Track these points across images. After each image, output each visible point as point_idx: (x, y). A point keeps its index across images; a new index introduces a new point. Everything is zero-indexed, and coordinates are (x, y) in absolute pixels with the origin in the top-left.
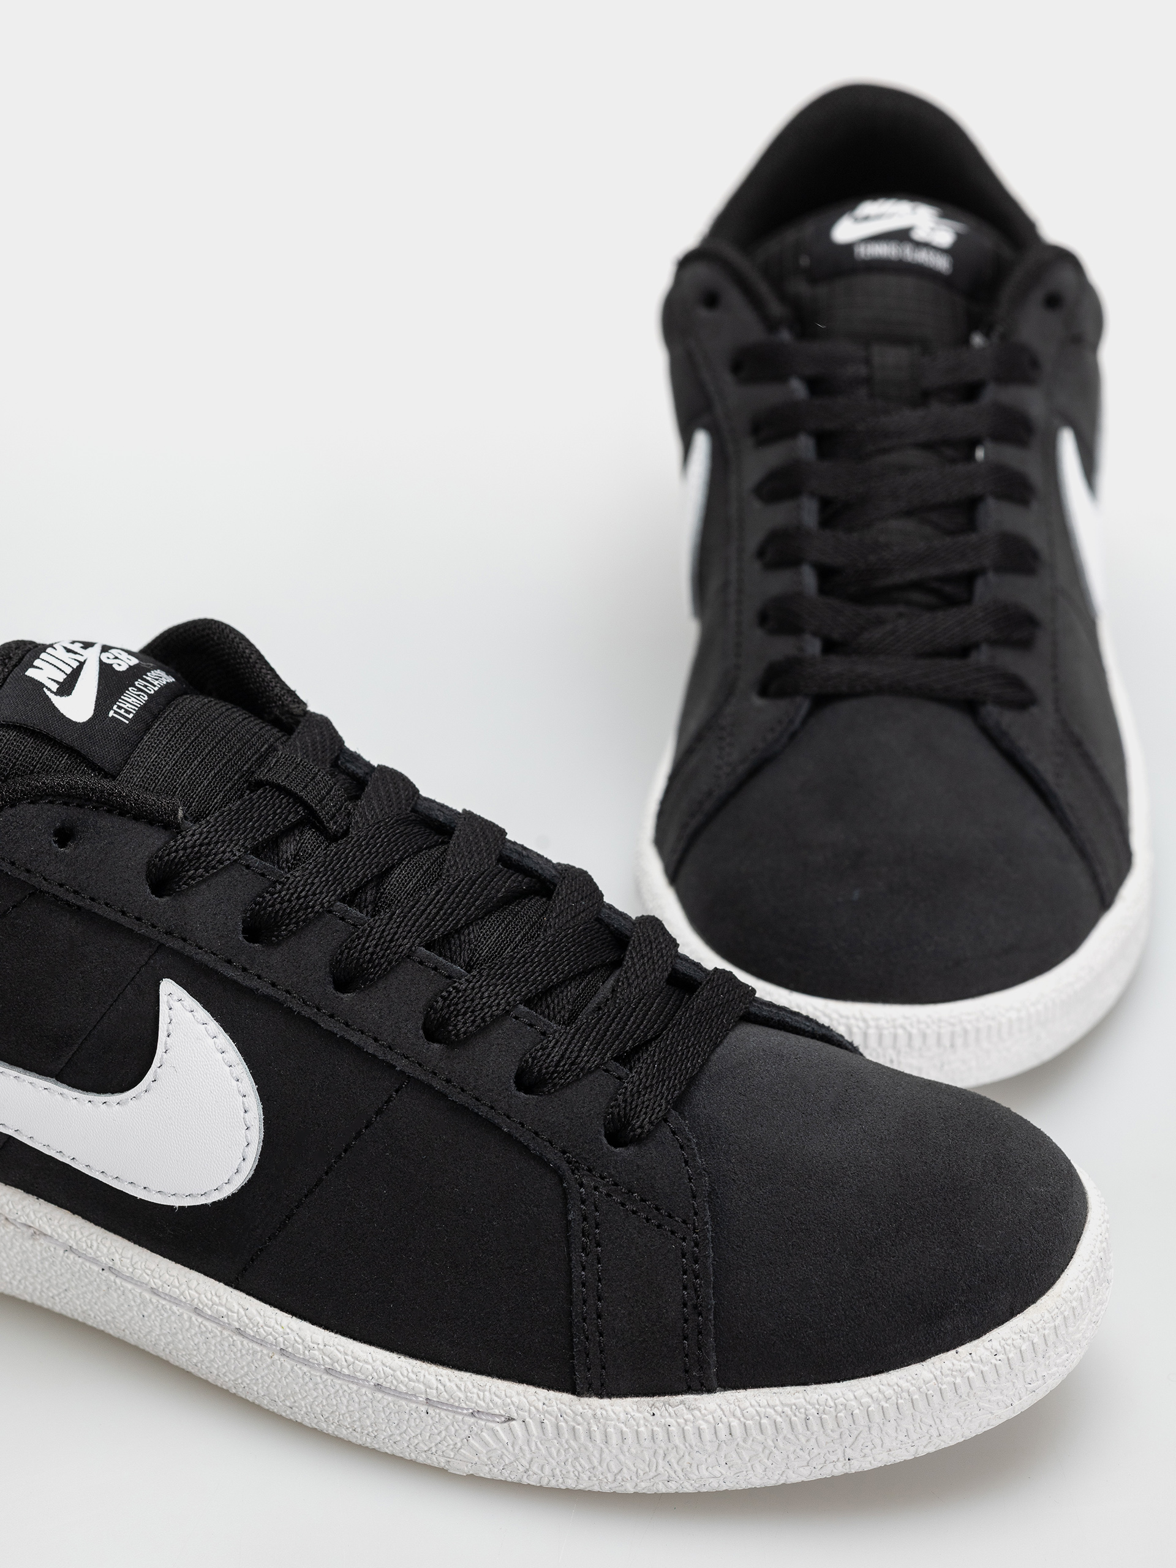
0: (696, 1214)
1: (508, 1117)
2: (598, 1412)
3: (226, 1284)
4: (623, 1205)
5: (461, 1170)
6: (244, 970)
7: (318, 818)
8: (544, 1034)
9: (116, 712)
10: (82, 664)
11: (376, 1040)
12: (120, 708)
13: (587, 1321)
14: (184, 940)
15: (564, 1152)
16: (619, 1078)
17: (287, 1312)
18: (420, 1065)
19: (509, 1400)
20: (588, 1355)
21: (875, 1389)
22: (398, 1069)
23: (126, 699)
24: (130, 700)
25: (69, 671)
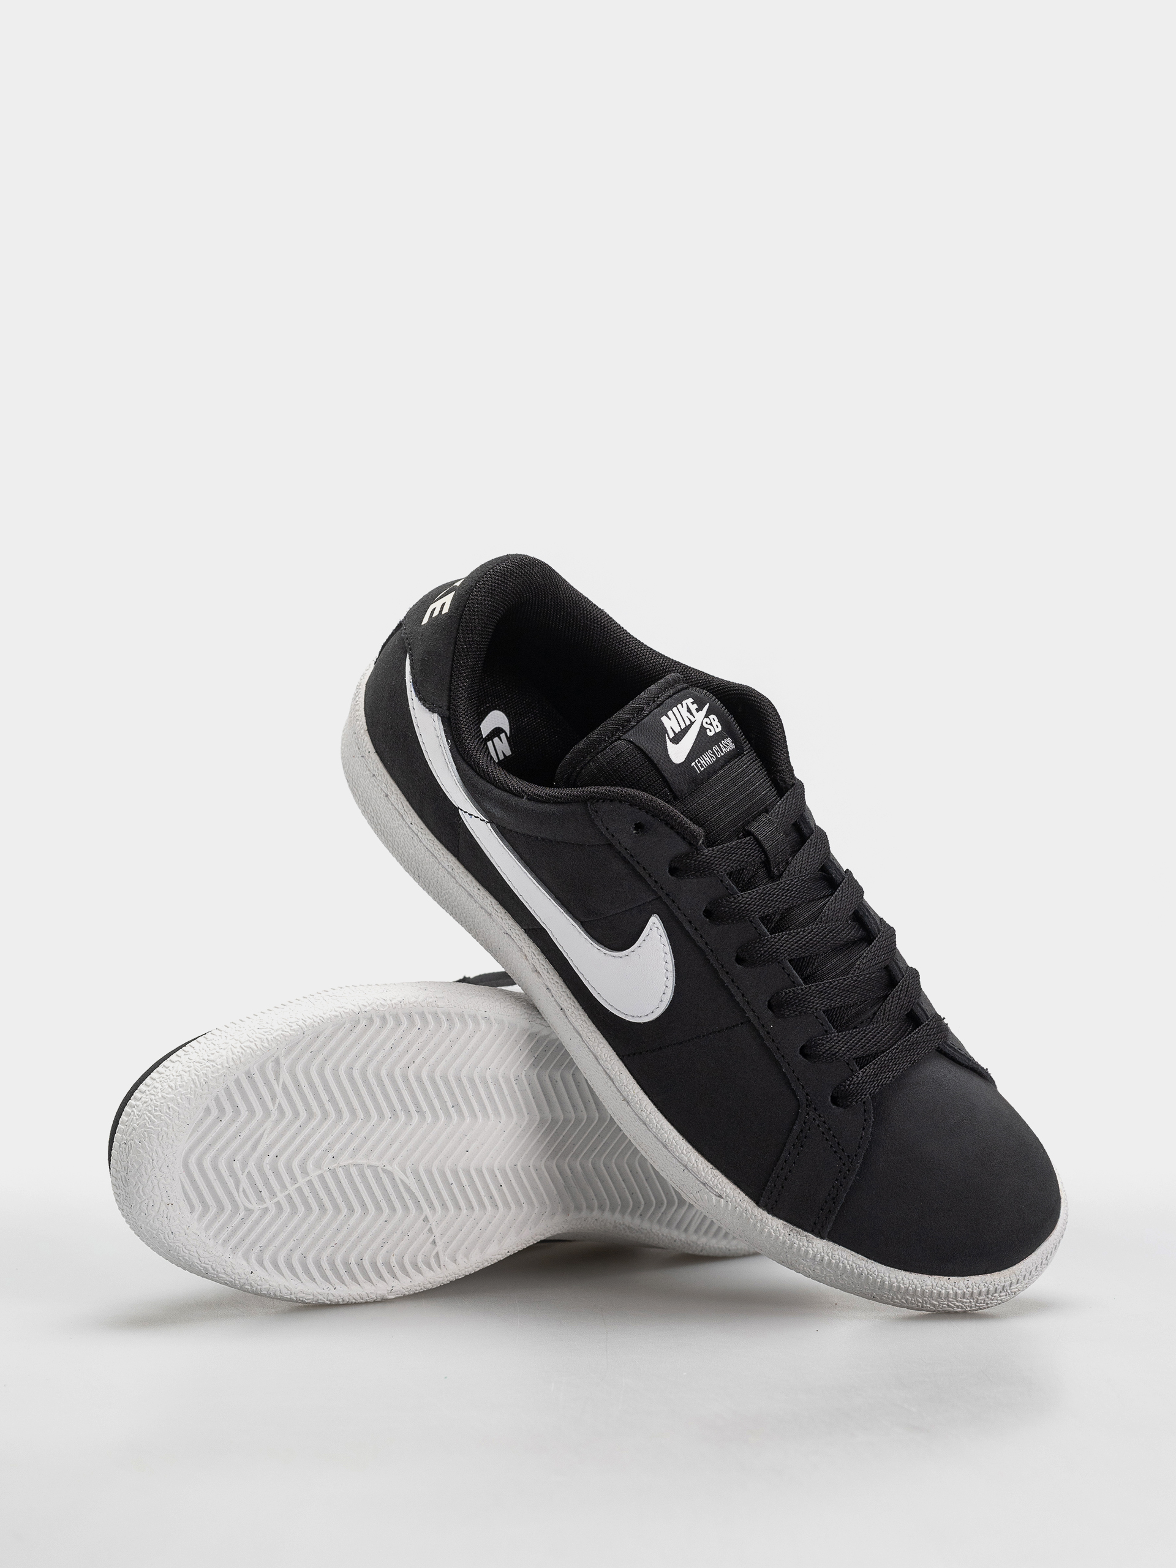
0: (856, 1155)
1: (789, 1065)
2: (764, 1220)
3: (617, 1054)
4: (823, 1133)
5: (754, 1076)
6: (696, 929)
7: (770, 864)
8: (826, 1031)
9: (696, 764)
10: (692, 723)
11: (743, 995)
12: (699, 762)
13: (779, 1178)
14: (673, 902)
15: (807, 1095)
16: (852, 1070)
17: (640, 1085)
18: (758, 1018)
19: (725, 1189)
20: (772, 1193)
21: (901, 1277)
22: (747, 1015)
23: (704, 757)
24: (706, 759)
25: (683, 726)
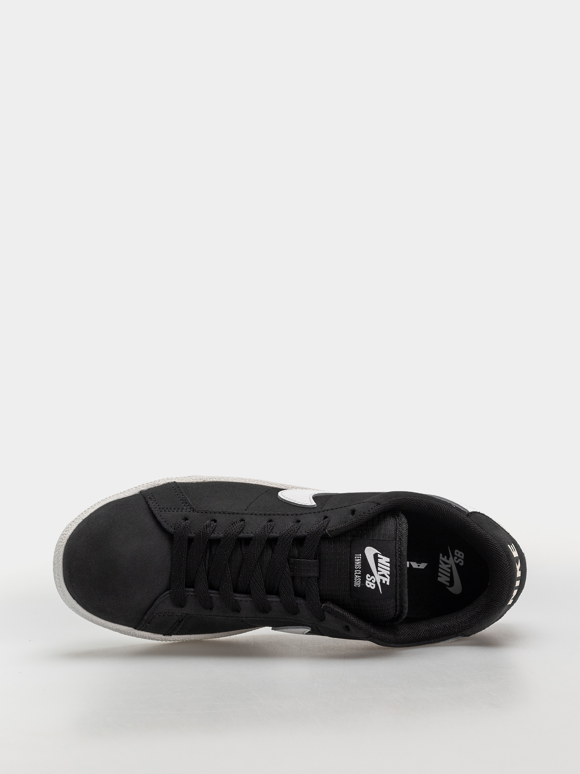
10: (378, 571)
12: (359, 558)
23: (359, 563)
24: (358, 563)
25: (379, 565)
